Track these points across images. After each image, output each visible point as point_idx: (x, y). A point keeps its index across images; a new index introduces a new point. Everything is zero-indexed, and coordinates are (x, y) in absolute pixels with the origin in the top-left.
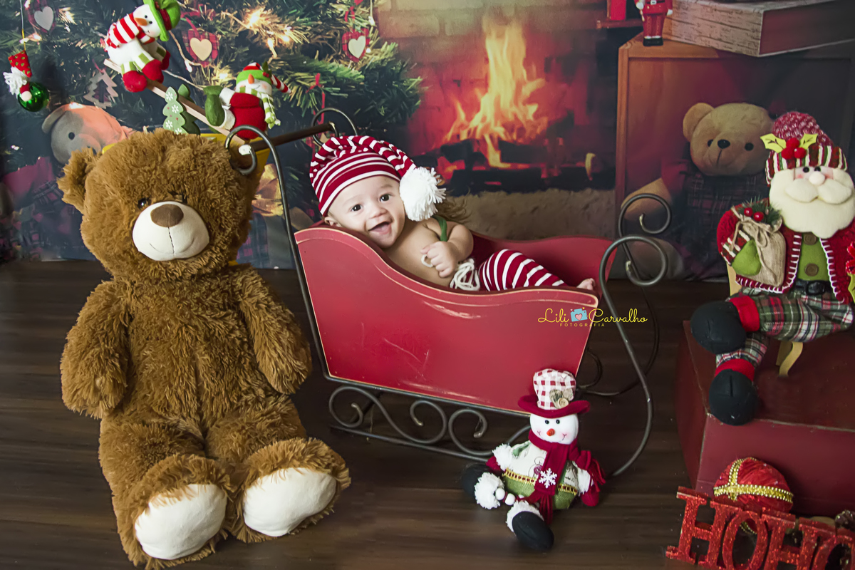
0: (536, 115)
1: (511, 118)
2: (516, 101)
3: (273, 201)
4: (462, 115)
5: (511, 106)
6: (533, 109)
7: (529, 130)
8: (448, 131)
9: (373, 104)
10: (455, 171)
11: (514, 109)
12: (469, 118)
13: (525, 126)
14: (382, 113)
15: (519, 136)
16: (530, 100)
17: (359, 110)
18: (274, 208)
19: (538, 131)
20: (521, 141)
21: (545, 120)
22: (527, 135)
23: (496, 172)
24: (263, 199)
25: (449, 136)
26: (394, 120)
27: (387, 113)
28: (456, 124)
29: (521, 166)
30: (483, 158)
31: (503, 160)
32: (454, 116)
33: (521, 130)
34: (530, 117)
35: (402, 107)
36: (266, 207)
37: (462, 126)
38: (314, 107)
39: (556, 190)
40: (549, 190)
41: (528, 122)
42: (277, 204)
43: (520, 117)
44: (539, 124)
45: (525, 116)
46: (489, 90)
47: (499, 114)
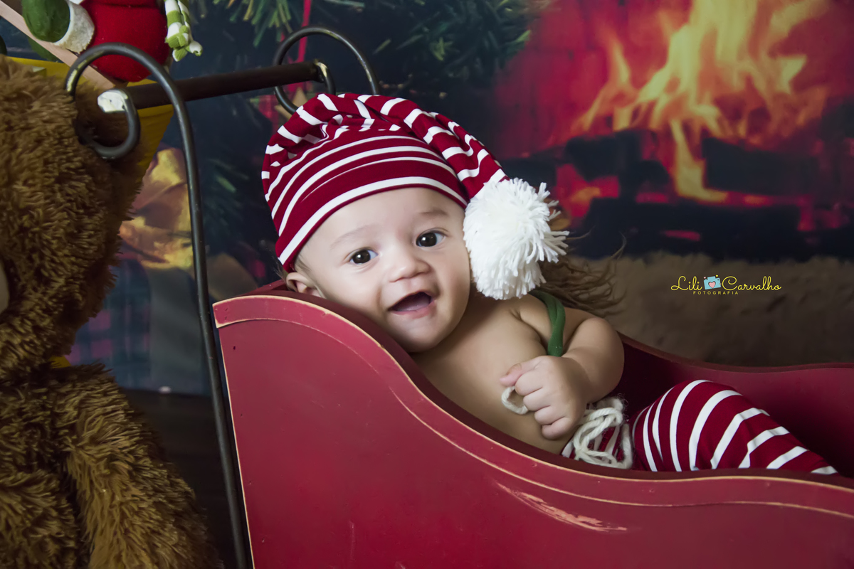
0: (800, 83)
1: (737, 85)
2: (753, 45)
3: (171, 236)
4: (622, 71)
5: (740, 58)
6: (792, 66)
7: (777, 115)
8: (586, 107)
9: (420, 31)
10: (595, 201)
11: (748, 66)
12: (639, 81)
13: (770, 104)
14: (440, 55)
15: (752, 130)
16: (787, 47)
17: (387, 42)
18: (173, 250)
19: (801, 119)
20: (755, 140)
21: (819, 95)
22: (772, 127)
23: (691, 208)
24: (149, 229)
25: (588, 119)
26: (465, 71)
27: (450, 57)
28: (607, 92)
29: (751, 200)
30: (662, 172)
31: (710, 181)
32: (604, 73)
33: (760, 116)
34: (784, 85)
35: (486, 44)
36: (154, 249)
37: (620, 99)
38: (283, 26)
39: (832, 262)
40: (816, 261)
41: (779, 96)
42: (180, 241)
43: (761, 85)
44: (805, 104)
45: (771, 82)
46: (692, 17)
47: (710, 76)
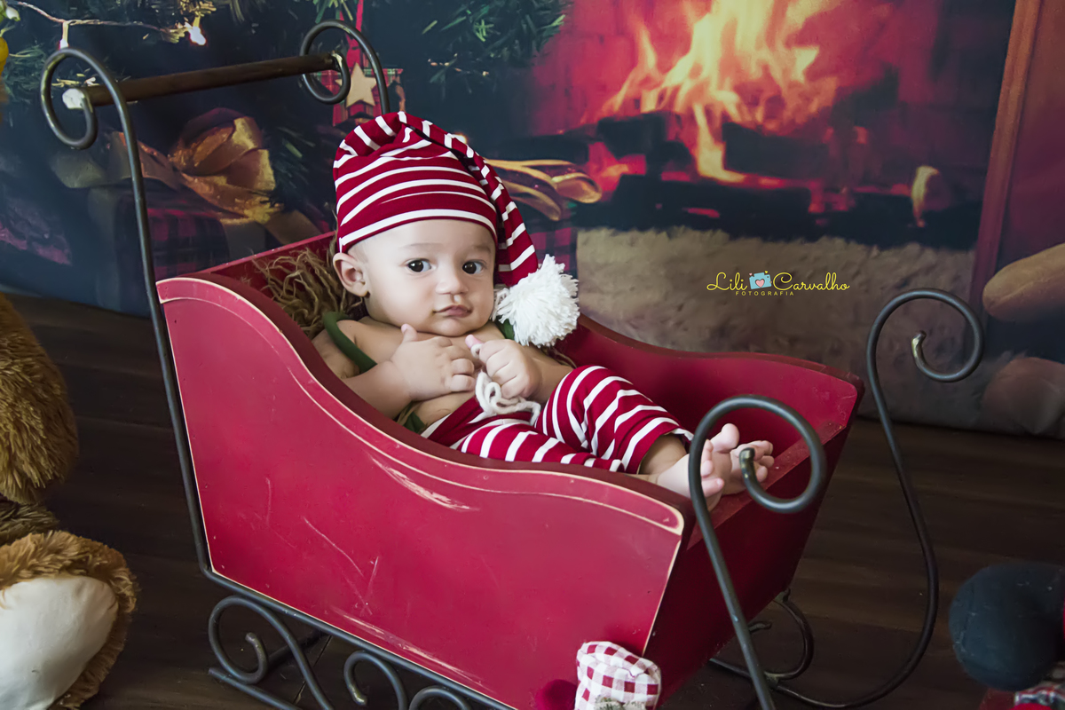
0: (813, 73)
1: (755, 73)
2: (770, 38)
3: (251, 194)
4: (649, 57)
5: (758, 47)
6: (806, 57)
7: (792, 103)
8: (619, 89)
9: (464, 13)
10: (624, 177)
11: (765, 55)
12: (664, 67)
13: (785, 92)
14: (482, 36)
15: (769, 116)
16: (801, 38)
17: (435, 22)
18: (251, 206)
19: (814, 107)
20: (771, 126)
21: (830, 85)
22: (787, 114)
23: (712, 184)
24: (231, 187)
25: (618, 100)
26: (505, 51)
27: (491, 38)
28: (636, 76)
29: (765, 181)
30: (684, 155)
31: (728, 164)
32: (633, 58)
33: (776, 104)
34: (799, 74)
35: (524, 26)
36: (235, 204)
37: (647, 82)
38: (341, 6)
39: (839, 242)
40: (824, 240)
41: (793, 85)
42: (258, 199)
43: (777, 74)
44: (817, 93)
45: (786, 72)
46: (714, 7)
47: (730, 64)
